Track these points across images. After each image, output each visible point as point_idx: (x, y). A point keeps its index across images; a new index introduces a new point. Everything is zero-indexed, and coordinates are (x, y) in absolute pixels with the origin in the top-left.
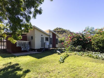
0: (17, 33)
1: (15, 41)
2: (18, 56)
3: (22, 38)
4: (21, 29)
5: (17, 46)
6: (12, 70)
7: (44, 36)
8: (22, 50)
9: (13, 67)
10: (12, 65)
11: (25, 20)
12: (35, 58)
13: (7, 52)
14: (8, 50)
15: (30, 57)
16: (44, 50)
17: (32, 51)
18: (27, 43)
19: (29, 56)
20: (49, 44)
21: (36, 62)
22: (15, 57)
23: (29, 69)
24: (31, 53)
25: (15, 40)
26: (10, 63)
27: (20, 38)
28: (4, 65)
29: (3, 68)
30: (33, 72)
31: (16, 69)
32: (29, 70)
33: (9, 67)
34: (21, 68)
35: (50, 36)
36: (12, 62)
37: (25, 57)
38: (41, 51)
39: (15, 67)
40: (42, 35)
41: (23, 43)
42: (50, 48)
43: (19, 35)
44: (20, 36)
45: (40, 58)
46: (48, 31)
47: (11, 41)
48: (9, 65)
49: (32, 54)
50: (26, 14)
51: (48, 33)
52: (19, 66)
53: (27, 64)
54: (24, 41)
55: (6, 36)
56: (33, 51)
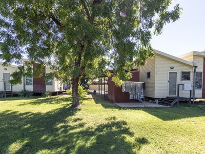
0: (125, 68)
1: (121, 83)
2: (124, 108)
3: (131, 77)
4: (131, 60)
5: (124, 90)
6: (117, 130)
7: (179, 70)
8: (130, 98)
9: (118, 125)
10: (117, 121)
11: (140, 42)
12: (156, 118)
13: (108, 100)
14: (109, 97)
15: (144, 112)
16: (177, 103)
17: (148, 101)
18: (139, 85)
19: (142, 111)
20: (191, 88)
21: (159, 127)
22: (120, 108)
23: (146, 137)
24: (146, 106)
25: (121, 81)
26: (114, 118)
27: (129, 76)
28: (106, 119)
29: (106, 123)
30: (155, 146)
31: (124, 130)
32: (147, 140)
33: (114, 124)
34: (131, 131)
35: (196, 67)
36: (117, 116)
37: (136, 111)
38: (170, 105)
39: (121, 127)
40: (172, 68)
41: (133, 86)
42: (196, 98)
43: (127, 71)
44: (129, 73)
45: (167, 120)
46: (191, 56)
47: (116, 82)
48: (112, 120)
49: (148, 108)
50: (143, 30)
51: (189, 60)
52: (127, 127)
53: (141, 126)
54: (135, 82)
55: (109, 75)
56: (151, 101)
